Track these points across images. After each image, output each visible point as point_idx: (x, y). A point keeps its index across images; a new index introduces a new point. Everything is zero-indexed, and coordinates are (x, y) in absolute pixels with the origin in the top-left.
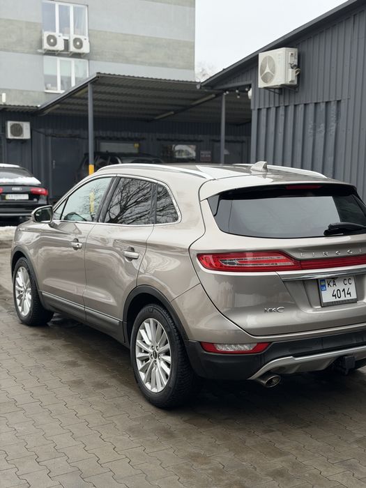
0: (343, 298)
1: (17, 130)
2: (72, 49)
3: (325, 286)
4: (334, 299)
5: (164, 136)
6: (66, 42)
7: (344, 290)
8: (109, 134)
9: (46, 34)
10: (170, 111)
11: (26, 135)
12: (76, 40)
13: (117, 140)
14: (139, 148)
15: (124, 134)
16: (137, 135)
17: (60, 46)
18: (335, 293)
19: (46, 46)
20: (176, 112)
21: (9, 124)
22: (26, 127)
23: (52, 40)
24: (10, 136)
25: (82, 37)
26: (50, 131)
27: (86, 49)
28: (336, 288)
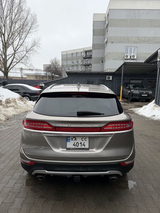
0: (80, 147)
1: (109, 78)
2: (132, 58)
3: (70, 140)
4: (74, 147)
5: (149, 78)
6: (131, 56)
7: (81, 143)
8: (133, 78)
9: (125, 55)
10: (150, 71)
11: (111, 79)
12: (133, 56)
13: (135, 80)
14: (142, 82)
15: (138, 78)
16: (141, 78)
17: (129, 57)
18: (75, 144)
19: (125, 58)
20: (152, 72)
21: (107, 76)
22: (111, 77)
23: (127, 56)
24: (107, 79)
25: (135, 55)
26: (117, 78)
27: (135, 57)
28: (76, 142)
